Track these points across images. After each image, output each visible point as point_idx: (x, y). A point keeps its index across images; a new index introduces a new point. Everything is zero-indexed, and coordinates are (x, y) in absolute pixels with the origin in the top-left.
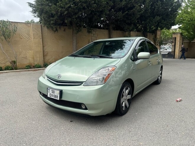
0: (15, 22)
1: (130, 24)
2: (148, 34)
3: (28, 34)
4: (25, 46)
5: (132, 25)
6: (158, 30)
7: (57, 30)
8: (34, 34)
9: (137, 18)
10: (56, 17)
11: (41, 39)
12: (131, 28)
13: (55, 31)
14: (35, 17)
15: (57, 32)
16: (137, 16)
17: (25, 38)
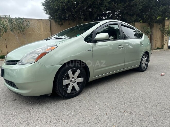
0: (29, 19)
1: (132, 15)
2: (155, 24)
3: (40, 28)
4: (37, 38)
5: (135, 16)
6: (166, 20)
7: (62, 24)
8: (44, 28)
9: (139, 9)
10: (59, 12)
11: (50, 32)
12: (133, 19)
13: (61, 25)
14: (46, 14)
15: (62, 25)
16: (139, 7)
17: (37, 31)
